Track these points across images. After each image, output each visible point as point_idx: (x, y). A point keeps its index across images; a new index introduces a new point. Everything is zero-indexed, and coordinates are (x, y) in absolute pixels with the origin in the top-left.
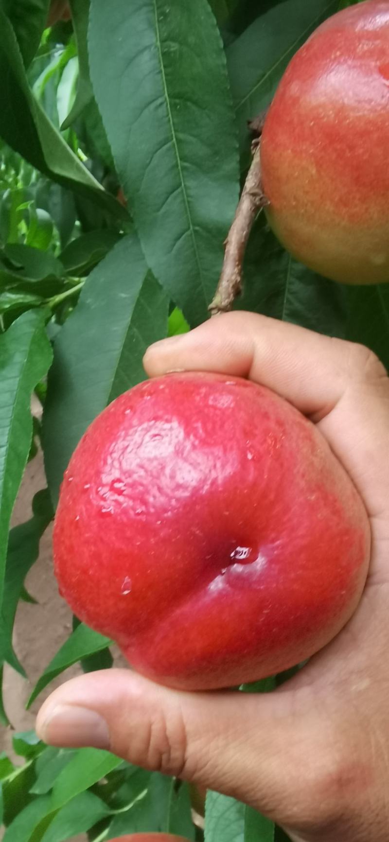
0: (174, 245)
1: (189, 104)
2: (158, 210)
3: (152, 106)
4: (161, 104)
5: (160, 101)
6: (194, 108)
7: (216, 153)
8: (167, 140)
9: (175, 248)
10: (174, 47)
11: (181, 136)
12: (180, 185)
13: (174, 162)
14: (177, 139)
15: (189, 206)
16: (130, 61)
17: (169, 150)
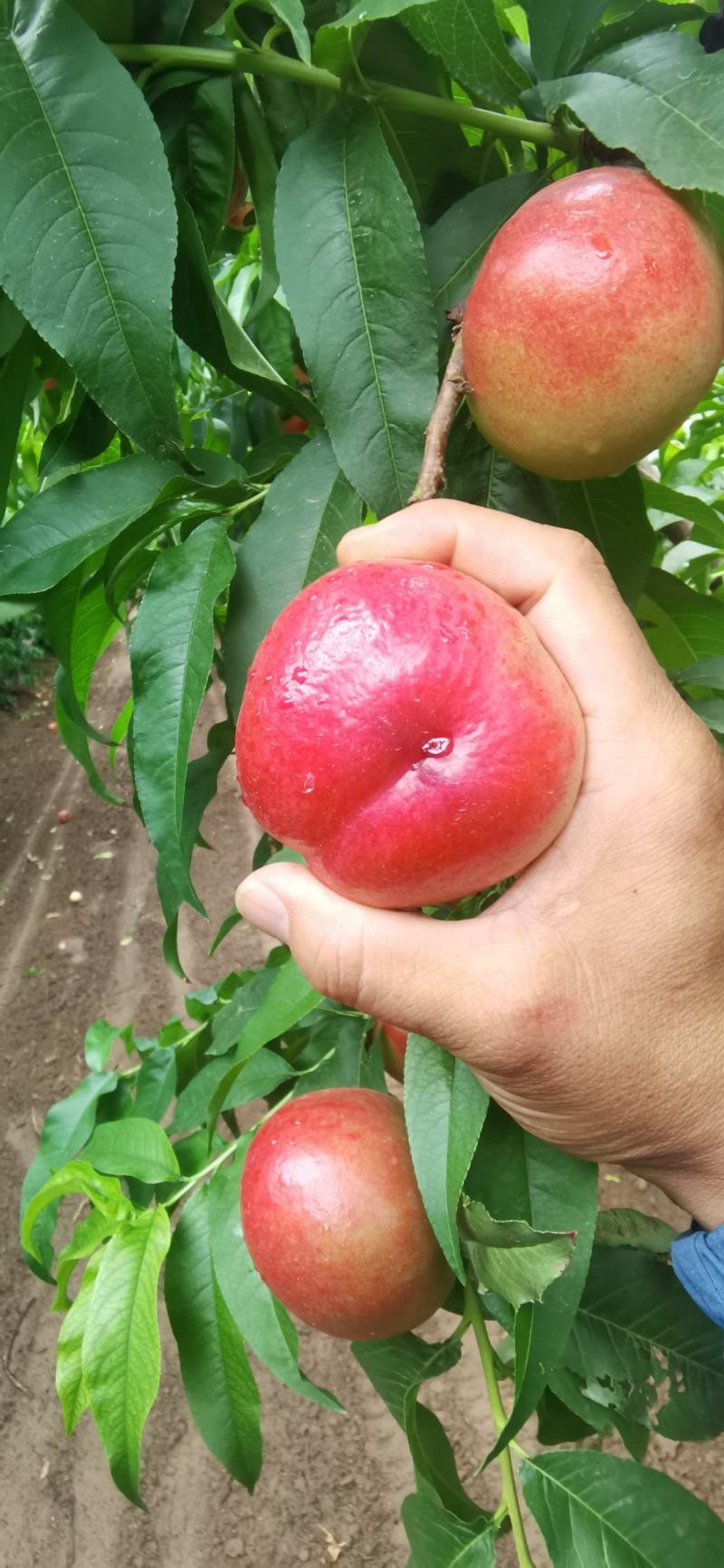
0: (367, 444)
1: (383, 292)
2: (351, 406)
3: (344, 296)
4: (353, 294)
5: (352, 289)
6: (388, 296)
7: (413, 345)
8: (360, 332)
9: (369, 447)
10: (367, 231)
11: (375, 327)
12: (374, 380)
13: (367, 355)
14: (370, 330)
15: (383, 403)
16: (320, 248)
17: (362, 341)
